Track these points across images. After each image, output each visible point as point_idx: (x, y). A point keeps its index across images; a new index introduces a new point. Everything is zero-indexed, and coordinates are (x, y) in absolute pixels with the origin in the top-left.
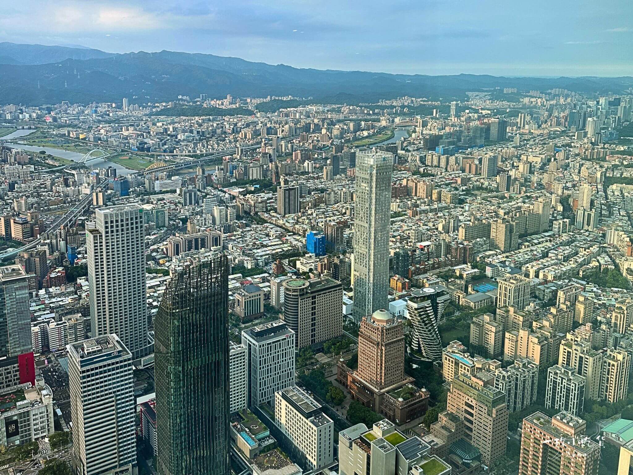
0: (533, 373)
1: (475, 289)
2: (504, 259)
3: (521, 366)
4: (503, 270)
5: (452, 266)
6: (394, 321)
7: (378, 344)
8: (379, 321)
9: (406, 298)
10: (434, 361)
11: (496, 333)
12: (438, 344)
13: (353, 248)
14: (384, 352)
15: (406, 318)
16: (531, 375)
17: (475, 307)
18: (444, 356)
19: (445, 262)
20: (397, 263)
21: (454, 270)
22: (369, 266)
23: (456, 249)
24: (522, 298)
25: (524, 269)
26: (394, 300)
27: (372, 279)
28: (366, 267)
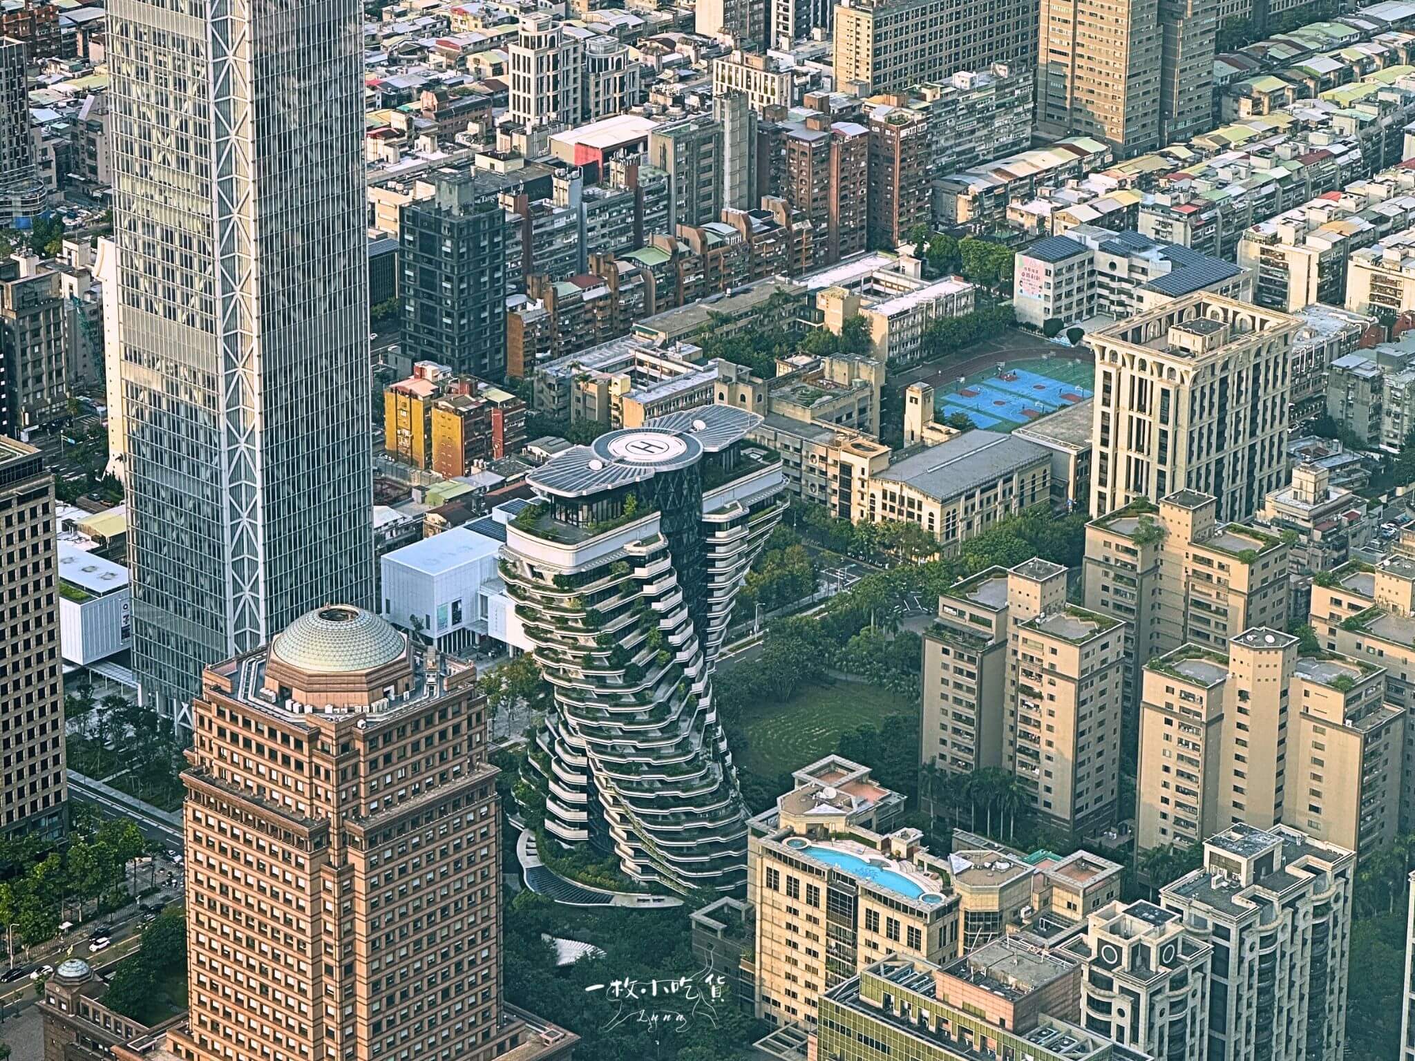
0: (1319, 911)
1: (948, 412)
2: (1126, 199)
3: (1243, 878)
4: (1122, 272)
5: (793, 274)
6: (418, 671)
7: (319, 837)
8: (319, 683)
9: (499, 515)
10: (693, 902)
11: (1081, 684)
12: (718, 796)
13: (106, 199)
14: (360, 886)
15: (499, 647)
16: (1306, 924)
17: (950, 532)
18: (758, 866)
19: (747, 249)
20: (428, 281)
21: (812, 296)
22: (232, 318)
23: (820, 156)
24: (1244, 442)
25: (1249, 251)
26: (415, 532)
27: (254, 404)
28: (209, 326)
